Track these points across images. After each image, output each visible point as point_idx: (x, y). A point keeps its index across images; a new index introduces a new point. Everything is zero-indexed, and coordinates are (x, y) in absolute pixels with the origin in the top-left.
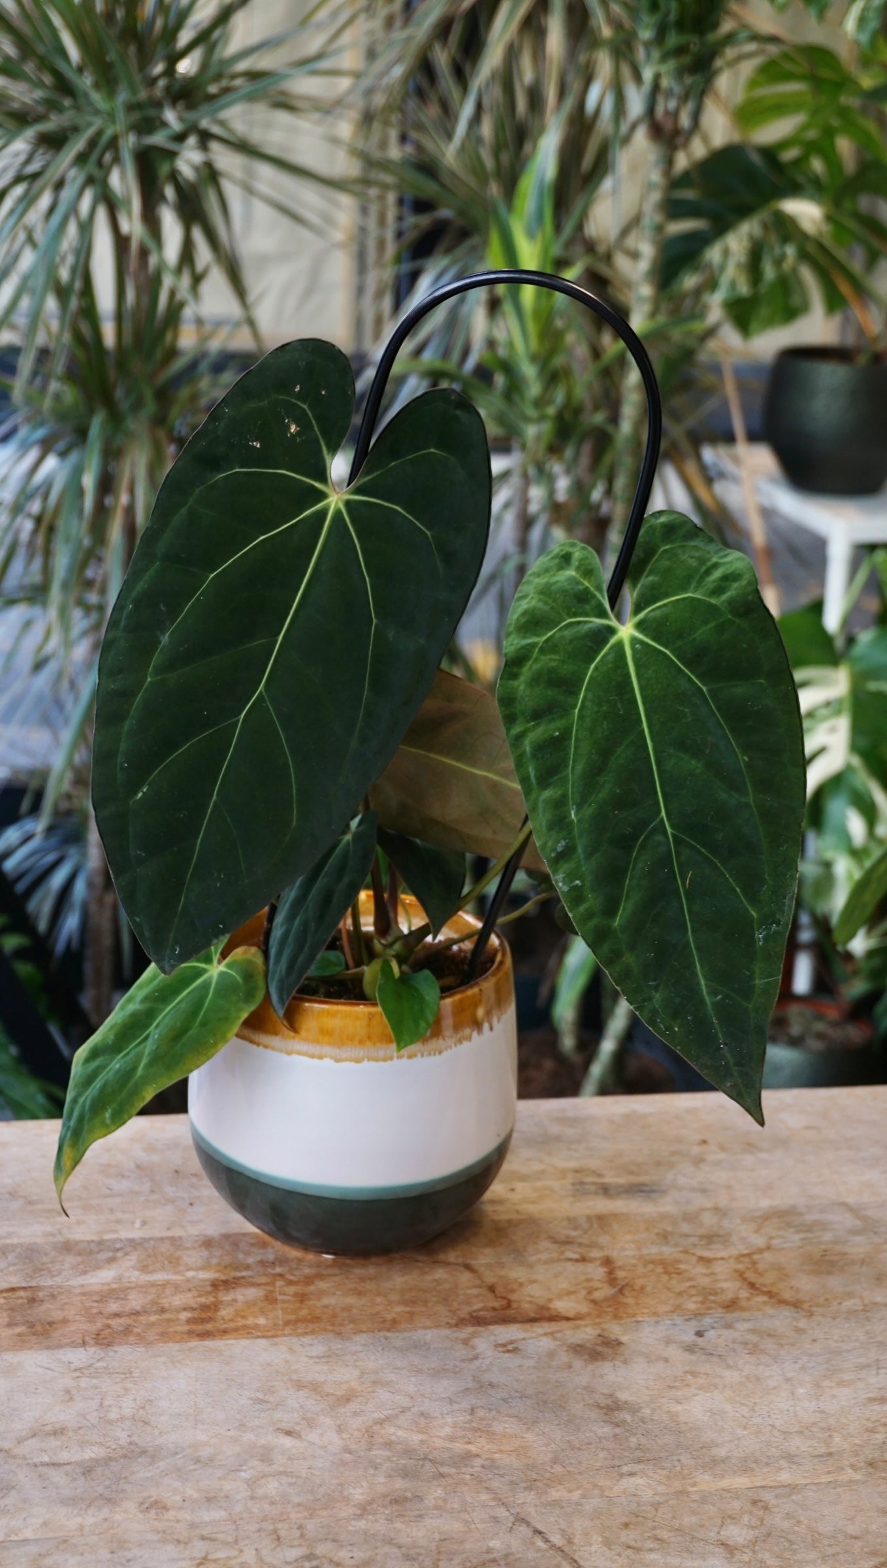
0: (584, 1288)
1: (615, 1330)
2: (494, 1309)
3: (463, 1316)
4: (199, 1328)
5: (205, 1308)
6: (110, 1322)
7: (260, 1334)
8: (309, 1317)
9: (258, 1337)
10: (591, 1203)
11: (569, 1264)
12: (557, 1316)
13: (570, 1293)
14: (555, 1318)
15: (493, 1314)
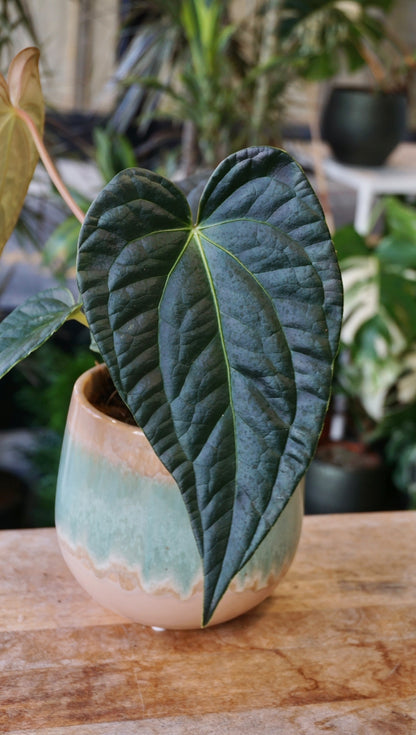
0: (370, 669)
1: (404, 707)
2: (307, 690)
3: (284, 696)
4: (78, 712)
5: (80, 693)
6: (4, 708)
7: (128, 717)
8: (165, 700)
9: (127, 720)
10: (355, 598)
11: (352, 648)
12: (356, 695)
13: (360, 674)
14: (355, 696)
15: (307, 693)
